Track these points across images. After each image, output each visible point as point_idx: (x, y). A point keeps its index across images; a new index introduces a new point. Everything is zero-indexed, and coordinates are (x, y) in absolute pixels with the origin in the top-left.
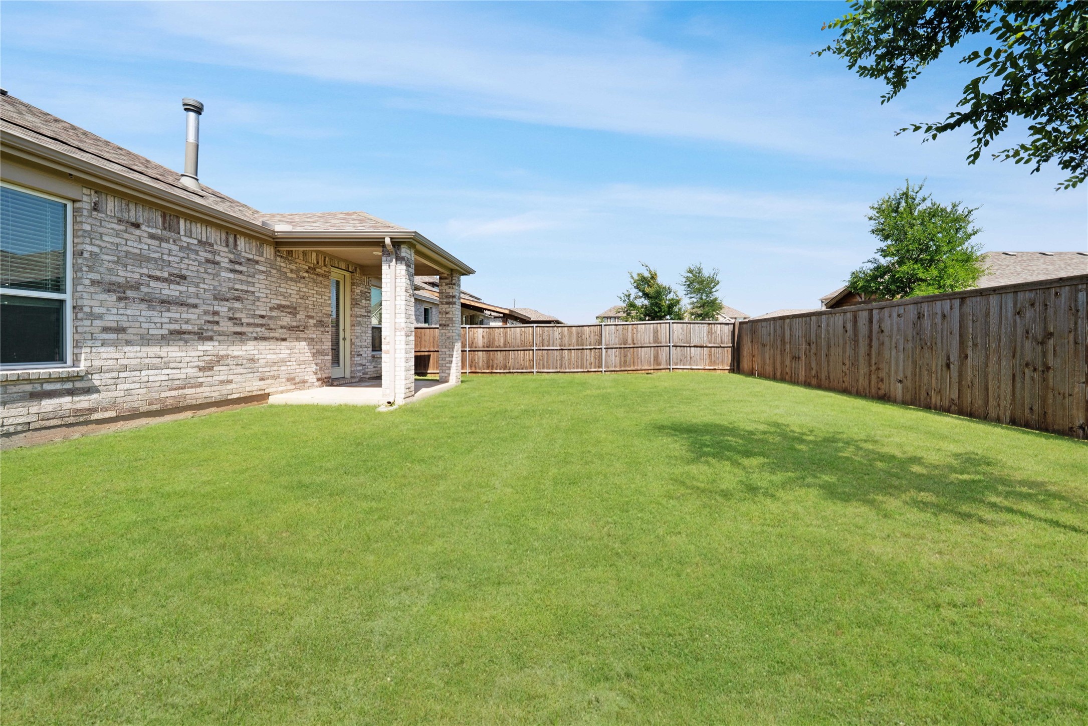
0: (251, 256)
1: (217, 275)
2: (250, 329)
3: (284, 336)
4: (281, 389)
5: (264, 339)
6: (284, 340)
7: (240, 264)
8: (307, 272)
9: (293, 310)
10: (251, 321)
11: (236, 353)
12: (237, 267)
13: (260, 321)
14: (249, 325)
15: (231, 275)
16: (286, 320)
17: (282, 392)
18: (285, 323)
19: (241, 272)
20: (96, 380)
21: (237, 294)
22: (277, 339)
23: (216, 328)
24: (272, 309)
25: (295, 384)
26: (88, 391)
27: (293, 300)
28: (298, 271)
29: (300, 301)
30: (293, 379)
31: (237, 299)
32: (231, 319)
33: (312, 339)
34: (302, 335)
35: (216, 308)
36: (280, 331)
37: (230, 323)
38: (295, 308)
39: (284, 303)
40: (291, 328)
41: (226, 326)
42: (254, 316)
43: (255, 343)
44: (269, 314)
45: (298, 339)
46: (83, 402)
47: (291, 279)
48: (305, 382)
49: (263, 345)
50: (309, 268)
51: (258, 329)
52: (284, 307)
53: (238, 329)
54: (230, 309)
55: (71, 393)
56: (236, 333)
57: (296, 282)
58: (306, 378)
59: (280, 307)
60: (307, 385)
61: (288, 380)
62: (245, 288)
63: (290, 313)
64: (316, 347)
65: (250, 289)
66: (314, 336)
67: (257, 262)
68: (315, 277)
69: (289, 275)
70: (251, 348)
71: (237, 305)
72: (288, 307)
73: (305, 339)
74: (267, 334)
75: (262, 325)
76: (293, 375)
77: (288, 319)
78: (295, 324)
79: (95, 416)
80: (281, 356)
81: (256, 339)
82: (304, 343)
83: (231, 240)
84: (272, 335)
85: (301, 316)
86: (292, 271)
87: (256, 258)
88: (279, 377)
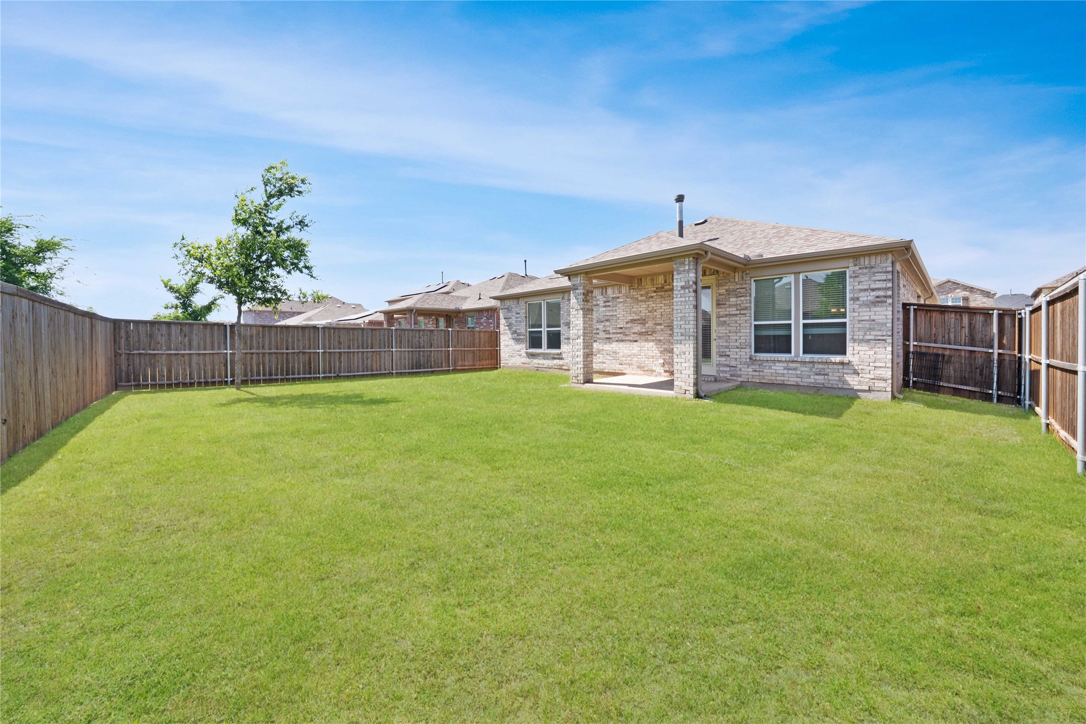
0: (614, 296)
1: (599, 310)
2: (614, 336)
3: (635, 339)
4: (633, 372)
5: (622, 341)
6: (636, 341)
7: (609, 302)
8: (655, 292)
9: (643, 321)
10: (615, 331)
11: (607, 348)
12: (607, 304)
13: (620, 331)
14: (613, 333)
15: (604, 309)
16: (637, 328)
17: (634, 374)
18: (636, 331)
19: (609, 306)
20: (564, 356)
21: (607, 318)
22: (631, 341)
23: (598, 336)
24: (627, 323)
25: (644, 371)
26: (562, 359)
27: (642, 314)
28: (647, 293)
29: (649, 314)
30: (643, 367)
31: (607, 320)
32: (604, 331)
33: (660, 341)
34: (650, 338)
35: (598, 327)
36: (633, 336)
37: (604, 333)
38: (644, 320)
39: (635, 318)
40: (641, 334)
41: (602, 335)
42: (616, 328)
43: (617, 343)
44: (625, 326)
45: (647, 341)
46: (561, 362)
47: (641, 301)
48: (652, 371)
49: (621, 345)
50: (657, 288)
51: (619, 336)
52: (635, 320)
53: (608, 336)
54: (604, 326)
55: (559, 359)
56: (607, 338)
57: (645, 302)
58: (654, 368)
59: (633, 321)
60: (655, 373)
61: (638, 367)
62: (611, 314)
63: (640, 324)
64: (663, 346)
65: (614, 313)
66: (662, 338)
67: (618, 298)
68: (663, 293)
69: (640, 299)
70: (614, 346)
71: (608, 323)
72: (638, 320)
73: (653, 341)
74: (624, 338)
75: (621, 333)
76: (642, 365)
77: (639, 328)
78: (644, 330)
79: (564, 368)
80: (633, 351)
81: (617, 341)
82: (652, 344)
83: (604, 291)
84: (627, 338)
85: (650, 324)
86: (642, 295)
87: (617, 295)
88: (632, 364)
